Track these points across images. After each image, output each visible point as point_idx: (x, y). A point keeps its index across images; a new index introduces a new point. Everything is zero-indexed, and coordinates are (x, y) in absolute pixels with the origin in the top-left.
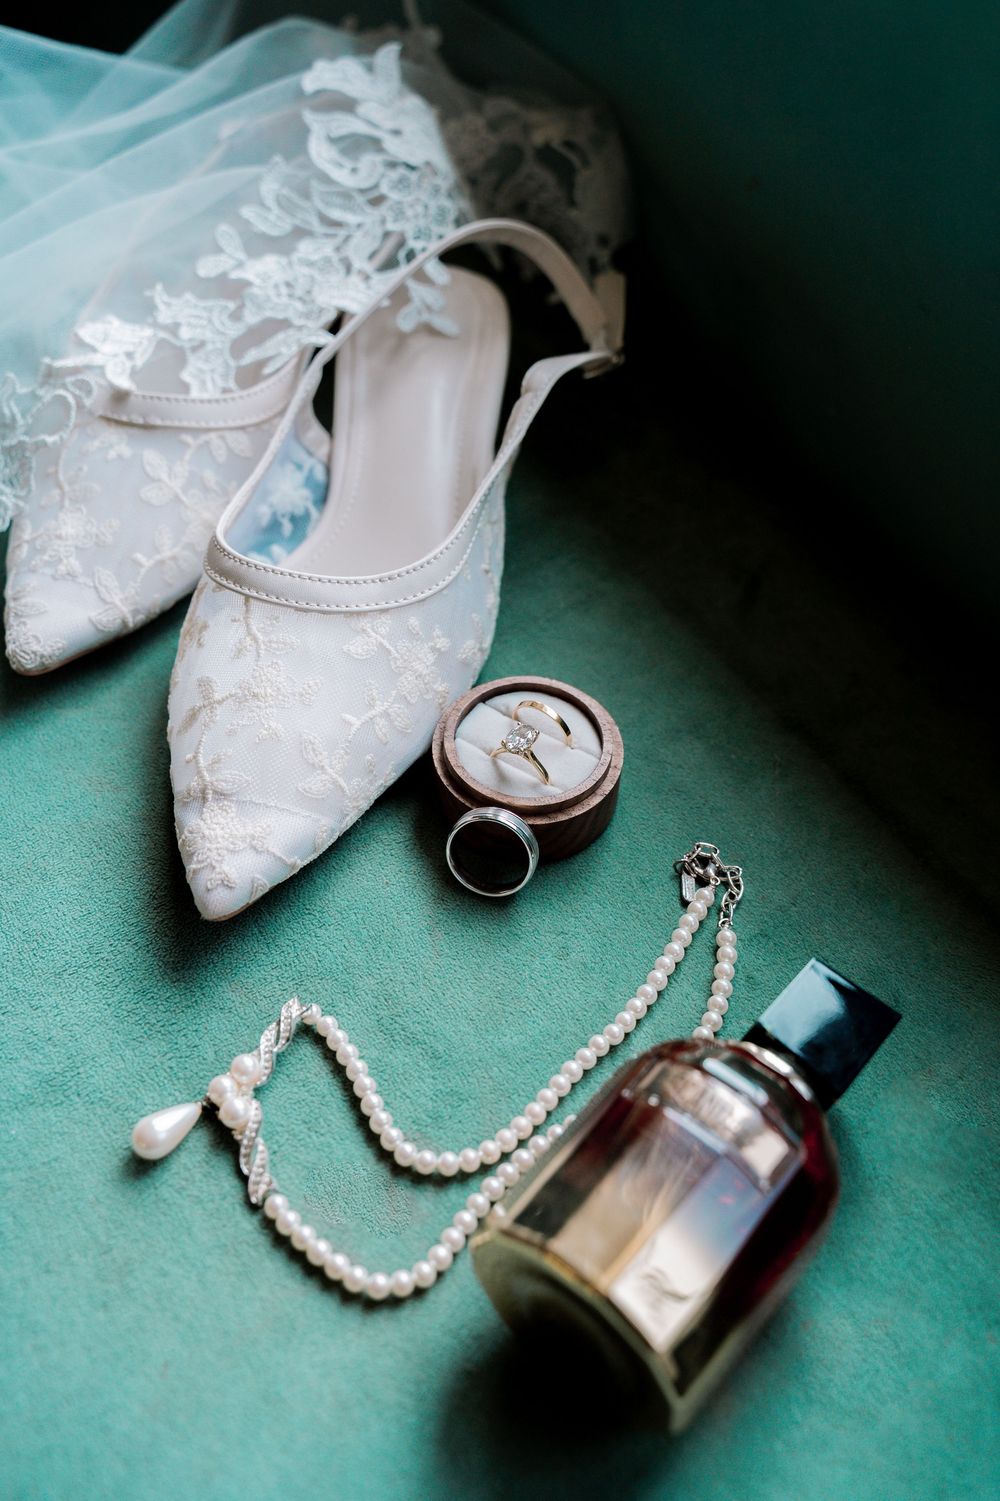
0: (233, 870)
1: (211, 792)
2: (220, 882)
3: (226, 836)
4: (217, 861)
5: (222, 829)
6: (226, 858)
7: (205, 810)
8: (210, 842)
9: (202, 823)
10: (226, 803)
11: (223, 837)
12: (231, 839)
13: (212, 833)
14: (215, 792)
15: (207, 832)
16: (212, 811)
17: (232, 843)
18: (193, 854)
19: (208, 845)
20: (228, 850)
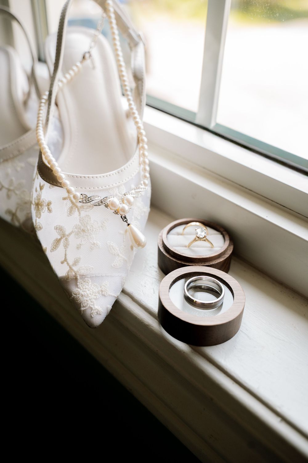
0: (100, 307)
1: (79, 276)
2: (96, 313)
3: (92, 293)
4: (92, 305)
5: (89, 290)
6: (95, 302)
7: (78, 284)
8: (86, 297)
9: (79, 290)
10: (86, 279)
11: (90, 294)
12: (94, 294)
13: (85, 293)
14: (80, 275)
15: (83, 293)
16: (81, 283)
17: (95, 296)
18: (81, 303)
19: (86, 299)
20: (94, 299)
